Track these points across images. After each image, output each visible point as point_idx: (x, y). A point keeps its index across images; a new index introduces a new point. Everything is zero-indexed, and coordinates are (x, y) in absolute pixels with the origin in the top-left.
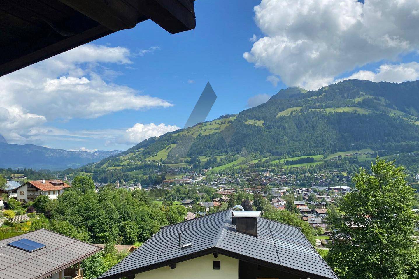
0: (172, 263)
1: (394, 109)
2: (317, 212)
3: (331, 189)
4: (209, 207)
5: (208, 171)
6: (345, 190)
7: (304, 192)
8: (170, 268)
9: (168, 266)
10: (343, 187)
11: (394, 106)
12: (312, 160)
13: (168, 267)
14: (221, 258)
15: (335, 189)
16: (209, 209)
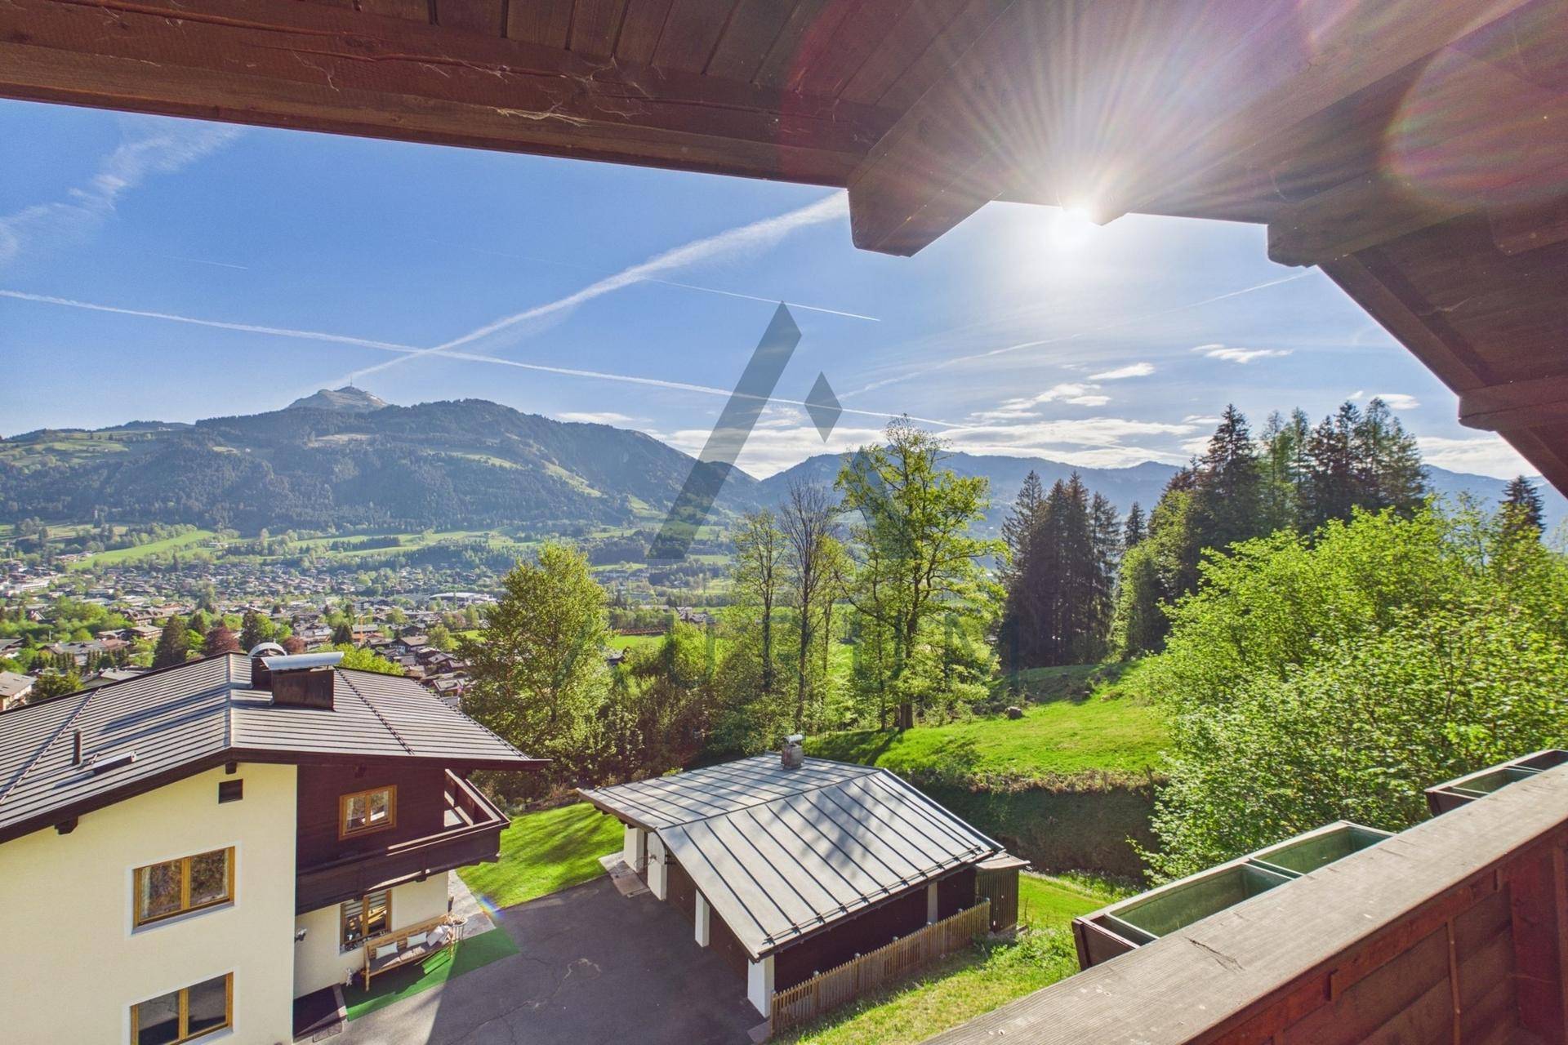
0: (65, 819)
1: (553, 463)
2: (406, 644)
3: (435, 599)
4: (84, 655)
5: (74, 562)
6: (462, 599)
7: (377, 606)
8: (57, 831)
9: (53, 827)
10: (459, 595)
11: (554, 459)
12: (395, 543)
13: (51, 831)
14: (245, 771)
15: (443, 598)
16: (85, 658)
